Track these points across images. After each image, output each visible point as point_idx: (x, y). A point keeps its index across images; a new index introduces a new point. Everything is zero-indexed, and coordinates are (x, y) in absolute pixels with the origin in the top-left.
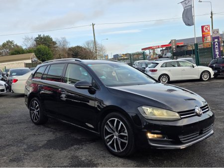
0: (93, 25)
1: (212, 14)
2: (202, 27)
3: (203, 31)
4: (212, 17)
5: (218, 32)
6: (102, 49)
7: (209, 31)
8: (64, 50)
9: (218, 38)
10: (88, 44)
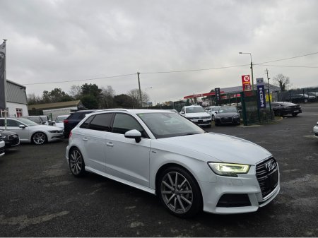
0: (138, 74)
1: (252, 65)
2: (243, 77)
3: (243, 81)
4: (251, 68)
5: (262, 81)
6: (146, 97)
7: (249, 81)
8: (109, 97)
9: (262, 86)
10: (133, 92)
